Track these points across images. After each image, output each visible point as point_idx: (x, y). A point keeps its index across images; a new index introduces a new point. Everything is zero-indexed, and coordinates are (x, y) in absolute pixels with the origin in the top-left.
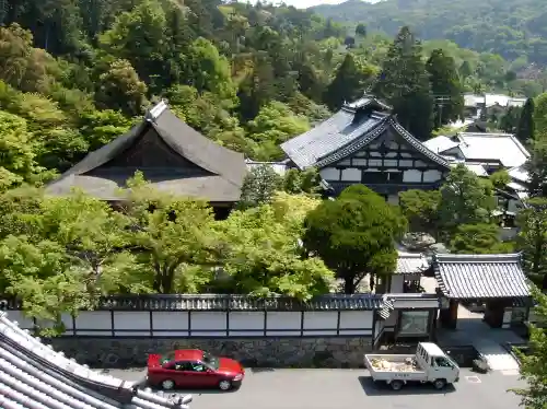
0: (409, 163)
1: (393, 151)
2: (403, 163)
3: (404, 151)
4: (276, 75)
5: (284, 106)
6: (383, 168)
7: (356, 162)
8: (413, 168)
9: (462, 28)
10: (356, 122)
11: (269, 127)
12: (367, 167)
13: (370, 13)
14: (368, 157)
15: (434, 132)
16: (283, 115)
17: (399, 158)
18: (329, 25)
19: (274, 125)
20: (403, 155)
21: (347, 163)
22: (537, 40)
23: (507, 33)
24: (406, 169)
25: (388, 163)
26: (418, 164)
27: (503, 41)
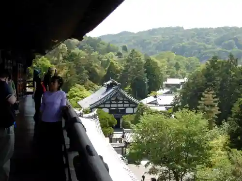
0: (128, 105)
1: (121, 100)
2: (125, 105)
3: (125, 101)
4: (78, 73)
5: (82, 87)
6: (117, 107)
7: (106, 106)
8: (129, 107)
9: (181, 44)
10: (107, 90)
11: (74, 96)
12: (111, 107)
13: (134, 38)
14: (111, 103)
15: (149, 95)
16: (81, 91)
17: (123, 103)
18: (109, 46)
19: (77, 95)
20: (125, 102)
21: (102, 106)
22: (220, 49)
23: (204, 46)
24: (126, 108)
25: (119, 105)
26: (131, 105)
27: (202, 51)
